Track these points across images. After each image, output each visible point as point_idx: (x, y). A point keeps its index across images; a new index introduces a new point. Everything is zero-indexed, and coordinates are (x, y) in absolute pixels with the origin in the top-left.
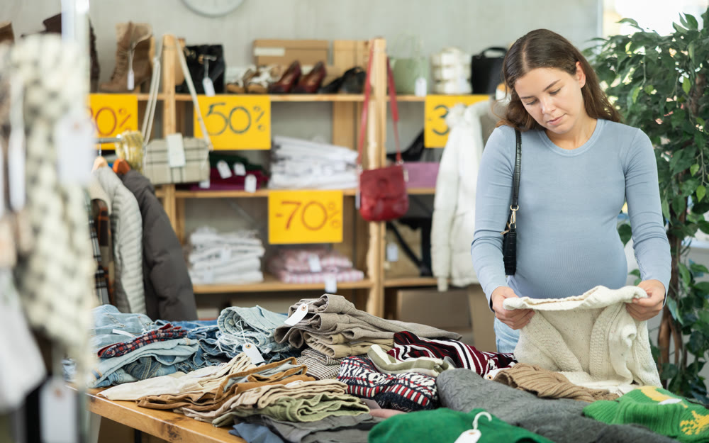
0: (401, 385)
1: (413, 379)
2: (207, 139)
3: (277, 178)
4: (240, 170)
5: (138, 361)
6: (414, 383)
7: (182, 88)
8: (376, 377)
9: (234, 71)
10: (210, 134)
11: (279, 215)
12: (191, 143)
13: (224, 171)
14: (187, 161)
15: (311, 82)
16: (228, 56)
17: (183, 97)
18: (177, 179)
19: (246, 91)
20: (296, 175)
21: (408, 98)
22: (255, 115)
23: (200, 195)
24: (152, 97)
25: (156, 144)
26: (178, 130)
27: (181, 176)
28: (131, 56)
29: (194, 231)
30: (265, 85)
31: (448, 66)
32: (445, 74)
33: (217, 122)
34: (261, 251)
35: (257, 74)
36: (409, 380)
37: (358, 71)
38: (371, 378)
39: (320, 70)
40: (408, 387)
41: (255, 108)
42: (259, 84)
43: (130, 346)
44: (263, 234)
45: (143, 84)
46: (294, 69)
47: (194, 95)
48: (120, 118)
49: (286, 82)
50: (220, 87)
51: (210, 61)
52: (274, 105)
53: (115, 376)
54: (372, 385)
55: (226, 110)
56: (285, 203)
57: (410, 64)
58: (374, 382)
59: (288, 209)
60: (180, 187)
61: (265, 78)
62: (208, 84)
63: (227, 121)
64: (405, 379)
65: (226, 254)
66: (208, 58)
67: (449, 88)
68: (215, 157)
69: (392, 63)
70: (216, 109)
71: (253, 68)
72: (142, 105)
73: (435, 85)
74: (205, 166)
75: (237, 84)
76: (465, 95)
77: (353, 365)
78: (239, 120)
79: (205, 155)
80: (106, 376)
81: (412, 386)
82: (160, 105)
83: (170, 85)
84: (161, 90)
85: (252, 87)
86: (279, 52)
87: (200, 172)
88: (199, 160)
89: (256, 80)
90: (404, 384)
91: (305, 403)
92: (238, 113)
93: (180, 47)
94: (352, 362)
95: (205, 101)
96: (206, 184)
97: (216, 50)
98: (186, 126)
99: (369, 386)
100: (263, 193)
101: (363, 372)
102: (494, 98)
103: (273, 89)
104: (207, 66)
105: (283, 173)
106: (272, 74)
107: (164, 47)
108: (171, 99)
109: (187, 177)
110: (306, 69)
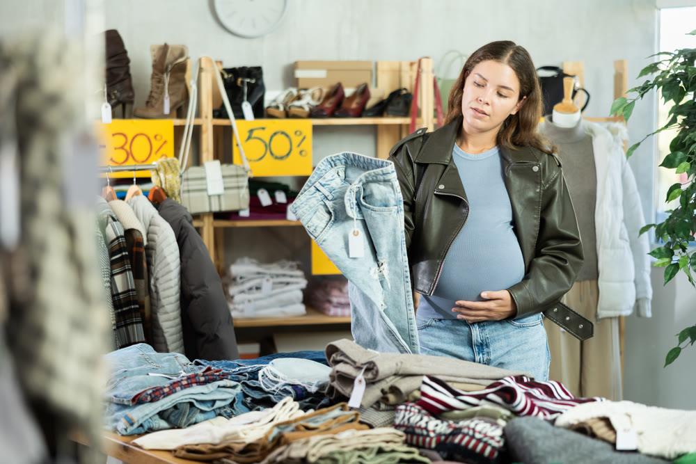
0: (465, 435)
1: (478, 429)
2: (247, 165)
4: (281, 197)
5: (175, 407)
6: (480, 433)
7: (220, 113)
8: (437, 425)
9: (274, 94)
10: (249, 160)
12: (229, 169)
13: (264, 198)
14: (226, 189)
15: (354, 105)
16: (268, 79)
17: (221, 122)
18: (215, 208)
19: (288, 115)
22: (296, 140)
23: (239, 224)
24: (190, 121)
25: (194, 172)
26: (216, 157)
27: (220, 205)
28: (167, 79)
29: (233, 262)
30: (307, 109)
33: (257, 148)
34: (303, 283)
35: (299, 98)
36: (474, 430)
37: (404, 92)
38: (431, 427)
39: (364, 92)
40: (473, 437)
41: (296, 132)
42: (301, 107)
43: (166, 390)
44: (305, 266)
45: (180, 111)
46: (337, 91)
47: (233, 121)
48: (156, 145)
49: (328, 105)
50: (259, 112)
51: (248, 83)
52: (316, 129)
53: (149, 422)
54: (432, 434)
55: (266, 136)
58: (434, 431)
60: (219, 216)
61: (307, 102)
62: (247, 108)
63: (268, 146)
64: (469, 428)
65: (267, 285)
66: (246, 81)
68: (255, 184)
69: (439, 84)
70: (255, 134)
71: (294, 91)
72: (179, 131)
74: (245, 193)
75: (277, 107)
77: (410, 411)
78: (280, 146)
79: (244, 182)
80: (140, 423)
81: (478, 436)
82: (197, 130)
83: (208, 108)
84: (198, 115)
85: (294, 111)
86: (321, 74)
87: (239, 200)
88: (238, 188)
89: (297, 103)
90: (467, 434)
91: (360, 457)
92: (279, 137)
93: (218, 70)
94: (408, 408)
95: (244, 126)
96: (245, 213)
97: (256, 72)
98: (224, 153)
99: (428, 435)
101: (421, 419)
102: (551, 120)
103: (314, 113)
104: (246, 90)
106: (313, 96)
107: (200, 70)
108: (208, 123)
109: (226, 206)
110: (348, 92)
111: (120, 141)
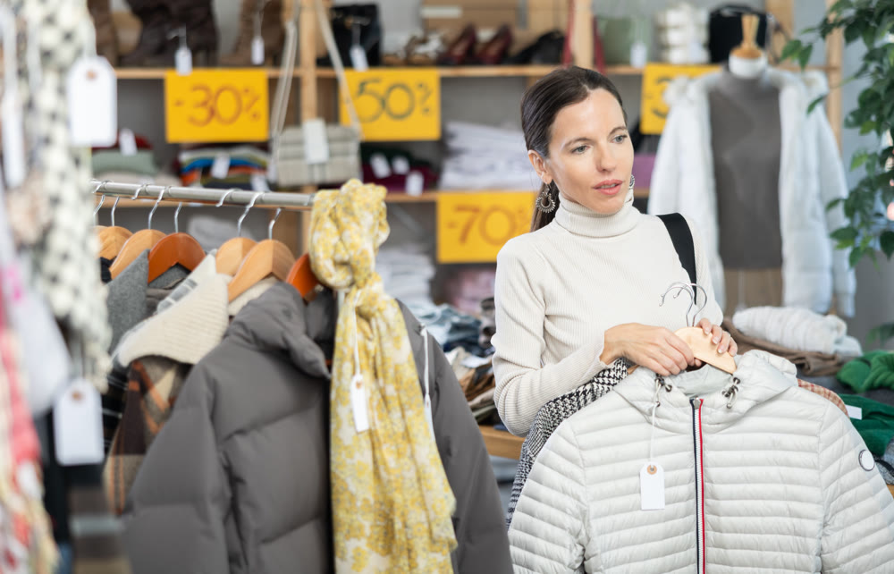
2: (356, 126)
3: (450, 177)
4: (401, 166)
7: (323, 61)
9: (394, 39)
10: (362, 120)
11: (452, 225)
12: (336, 131)
13: (380, 167)
14: (332, 154)
15: (493, 51)
16: (387, 17)
17: (325, 72)
18: (319, 178)
19: (409, 63)
20: (473, 173)
21: (622, 70)
22: (418, 94)
24: (286, 72)
25: (291, 134)
26: (320, 114)
27: (324, 175)
28: (258, 20)
30: (433, 55)
31: (677, 27)
32: (673, 37)
33: (369, 104)
34: (428, 272)
35: (424, 41)
37: (557, 36)
39: (504, 35)
41: (421, 86)
42: (425, 55)
44: (431, 251)
45: (274, 56)
46: (469, 34)
47: (339, 70)
48: (246, 100)
49: (459, 50)
50: (375, 59)
51: (361, 25)
52: (444, 81)
55: (380, 89)
56: (460, 209)
57: (624, 25)
59: (463, 217)
60: (323, 187)
61: (433, 46)
62: (358, 55)
63: (383, 103)
66: (359, 22)
67: (676, 56)
68: (368, 150)
69: (602, 26)
70: (370, 87)
71: (420, 33)
72: (273, 83)
73: (659, 52)
74: (353, 160)
75: (395, 55)
76: (700, 65)
78: (398, 101)
79: (354, 147)
82: (296, 83)
83: (309, 56)
84: (298, 62)
85: (417, 58)
86: (453, 12)
87: (348, 169)
88: (346, 154)
89: (421, 50)
92: (398, 94)
93: (324, 7)
95: (355, 75)
97: (370, 12)
98: (330, 112)
100: (430, 196)
102: (727, 68)
103: (442, 60)
104: (357, 33)
105: (459, 170)
106: (443, 41)
107: (300, 9)
108: (310, 74)
109: (332, 176)
110: (485, 34)
111: (201, 96)
